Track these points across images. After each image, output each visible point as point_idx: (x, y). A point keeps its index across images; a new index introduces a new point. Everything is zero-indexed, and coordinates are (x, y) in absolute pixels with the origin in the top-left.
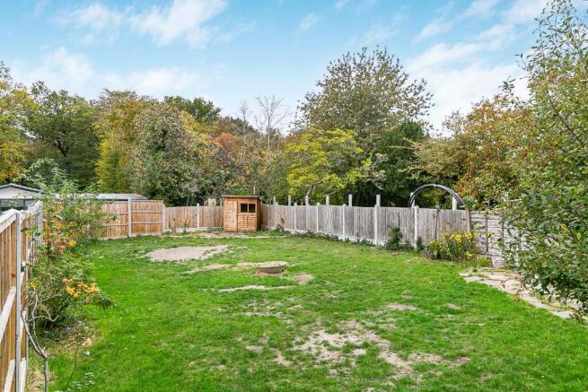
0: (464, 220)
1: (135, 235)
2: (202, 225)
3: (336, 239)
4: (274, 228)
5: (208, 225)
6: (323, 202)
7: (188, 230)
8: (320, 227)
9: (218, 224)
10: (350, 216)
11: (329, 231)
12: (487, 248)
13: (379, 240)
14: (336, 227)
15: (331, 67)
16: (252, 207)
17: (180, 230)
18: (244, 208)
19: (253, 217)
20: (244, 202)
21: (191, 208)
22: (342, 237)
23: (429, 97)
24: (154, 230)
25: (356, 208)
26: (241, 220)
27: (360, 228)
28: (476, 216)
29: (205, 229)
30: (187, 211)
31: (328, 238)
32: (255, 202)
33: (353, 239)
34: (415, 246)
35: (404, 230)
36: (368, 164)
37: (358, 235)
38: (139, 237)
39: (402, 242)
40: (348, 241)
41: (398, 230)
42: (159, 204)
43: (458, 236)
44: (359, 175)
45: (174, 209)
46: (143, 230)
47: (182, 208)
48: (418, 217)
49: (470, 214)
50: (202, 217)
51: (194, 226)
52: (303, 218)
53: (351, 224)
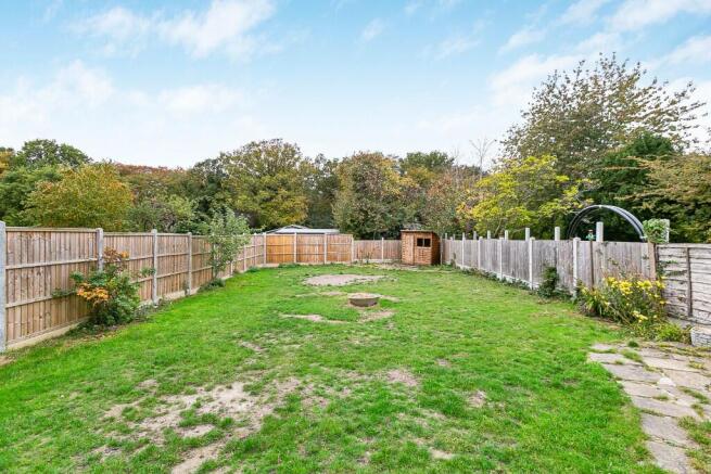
0: (645, 258)
1: (329, 263)
2: (386, 257)
3: (494, 278)
4: (449, 262)
5: (392, 257)
6: (485, 237)
7: (370, 261)
8: (482, 264)
9: (398, 258)
10: (507, 252)
11: (488, 268)
12: (691, 310)
13: (534, 283)
14: (495, 264)
15: (536, 92)
16: (427, 243)
17: (365, 261)
18: (420, 242)
19: (428, 251)
20: (420, 236)
21: (376, 242)
22: (500, 276)
24: (345, 260)
25: (512, 241)
26: (417, 254)
27: (516, 267)
28: (667, 252)
29: (389, 260)
30: (373, 244)
31: (486, 276)
32: (430, 237)
33: (509, 279)
34: (573, 293)
35: (561, 271)
36: (572, 193)
37: (513, 274)
39: (559, 288)
40: (504, 280)
41: (554, 270)
42: (350, 237)
43: (623, 283)
44: (559, 207)
45: (361, 243)
46: (335, 259)
47: (369, 241)
48: (578, 253)
49: (656, 249)
50: (386, 250)
51: (379, 257)
52: (469, 253)
53: (507, 260)
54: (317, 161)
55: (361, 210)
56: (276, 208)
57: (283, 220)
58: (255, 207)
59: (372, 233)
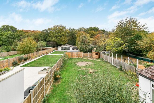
0: (134, 69)
3: (111, 64)
4: (102, 58)
11: (110, 62)
13: (119, 67)
16: (98, 54)
17: (85, 57)
18: (96, 54)
19: (98, 56)
20: (96, 53)
21: (87, 53)
23: (147, 28)
24: (81, 57)
26: (95, 56)
28: (137, 69)
29: (90, 57)
32: (98, 53)
33: (114, 65)
36: (124, 46)
38: (79, 58)
39: (122, 69)
40: (113, 65)
41: (122, 66)
42: (82, 52)
44: (122, 48)
45: (84, 53)
48: (125, 65)
50: (89, 55)
51: (88, 56)
52: (106, 58)
53: (114, 62)
54: (69, 29)
55: (84, 47)
56: (61, 40)
57: (62, 43)
58: (56, 40)
59: (86, 51)
